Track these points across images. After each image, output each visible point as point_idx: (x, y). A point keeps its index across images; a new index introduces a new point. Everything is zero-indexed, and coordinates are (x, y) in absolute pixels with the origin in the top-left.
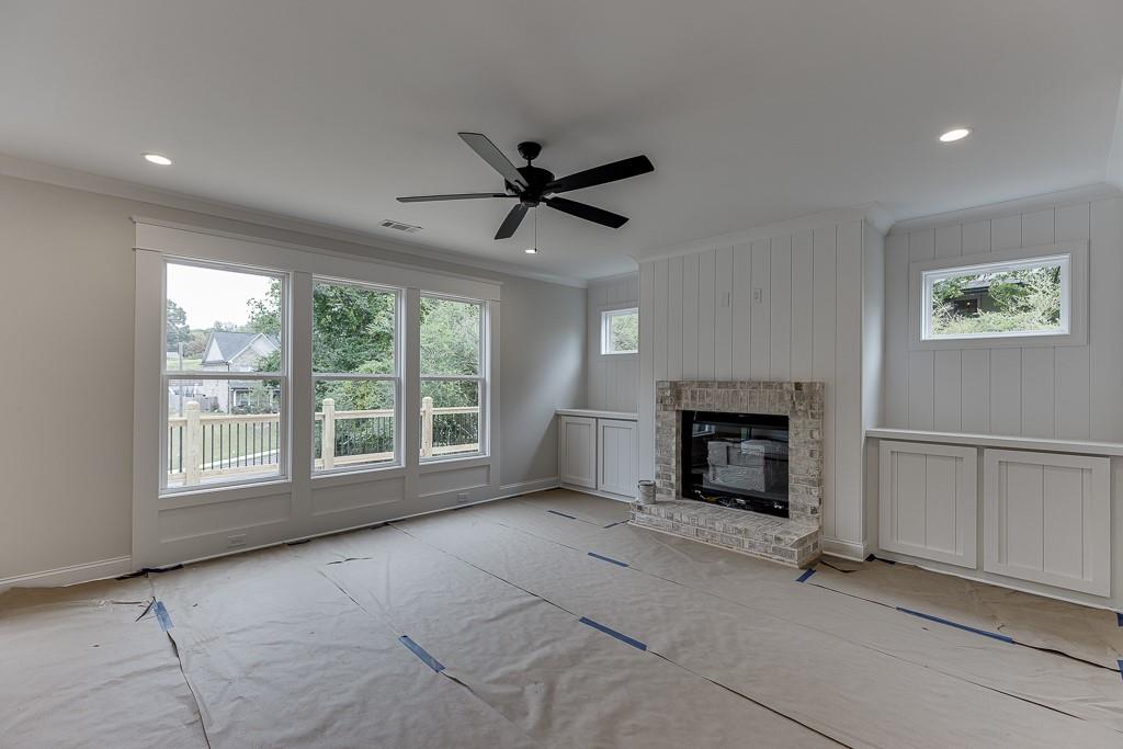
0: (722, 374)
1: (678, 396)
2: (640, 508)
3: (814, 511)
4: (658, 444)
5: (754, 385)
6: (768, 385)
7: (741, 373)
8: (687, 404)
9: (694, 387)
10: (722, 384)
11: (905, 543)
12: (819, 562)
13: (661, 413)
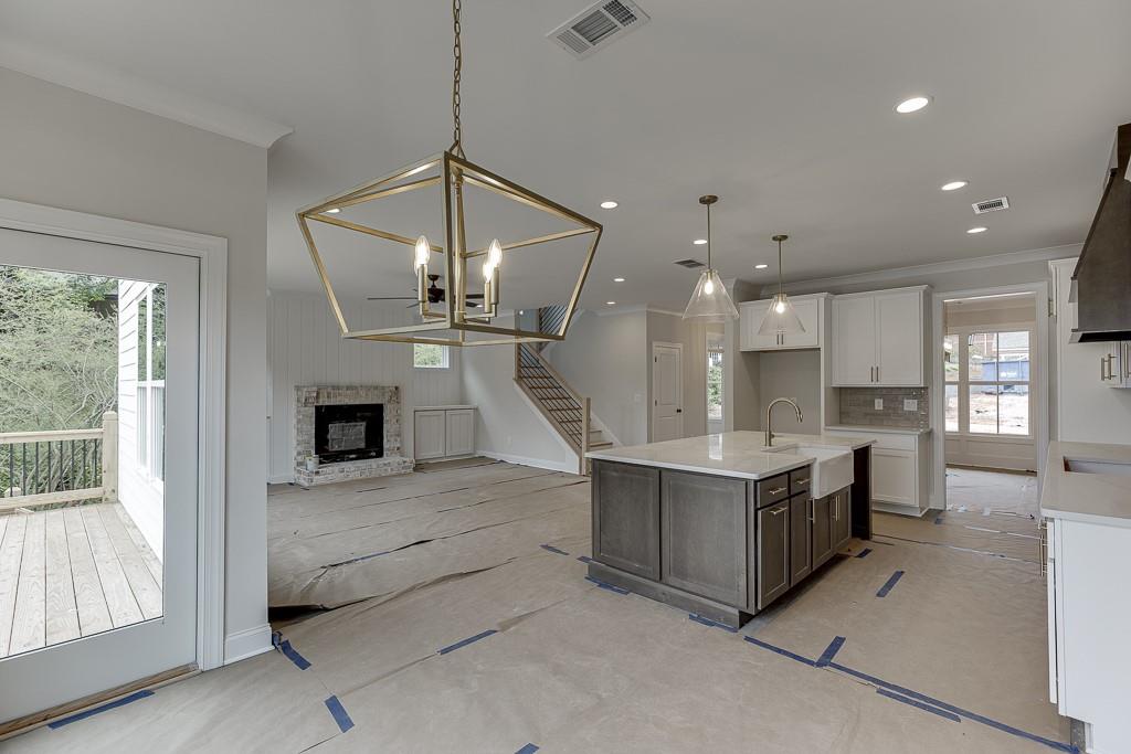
0: (345, 380)
1: (318, 397)
2: (317, 473)
3: (398, 449)
4: (299, 431)
5: (368, 388)
6: (376, 388)
7: (356, 380)
8: (324, 401)
9: (329, 390)
10: (348, 388)
11: (425, 455)
12: (419, 467)
13: (302, 409)
